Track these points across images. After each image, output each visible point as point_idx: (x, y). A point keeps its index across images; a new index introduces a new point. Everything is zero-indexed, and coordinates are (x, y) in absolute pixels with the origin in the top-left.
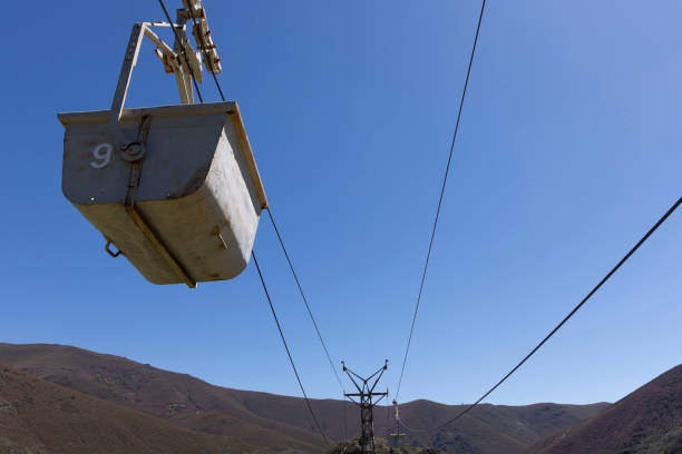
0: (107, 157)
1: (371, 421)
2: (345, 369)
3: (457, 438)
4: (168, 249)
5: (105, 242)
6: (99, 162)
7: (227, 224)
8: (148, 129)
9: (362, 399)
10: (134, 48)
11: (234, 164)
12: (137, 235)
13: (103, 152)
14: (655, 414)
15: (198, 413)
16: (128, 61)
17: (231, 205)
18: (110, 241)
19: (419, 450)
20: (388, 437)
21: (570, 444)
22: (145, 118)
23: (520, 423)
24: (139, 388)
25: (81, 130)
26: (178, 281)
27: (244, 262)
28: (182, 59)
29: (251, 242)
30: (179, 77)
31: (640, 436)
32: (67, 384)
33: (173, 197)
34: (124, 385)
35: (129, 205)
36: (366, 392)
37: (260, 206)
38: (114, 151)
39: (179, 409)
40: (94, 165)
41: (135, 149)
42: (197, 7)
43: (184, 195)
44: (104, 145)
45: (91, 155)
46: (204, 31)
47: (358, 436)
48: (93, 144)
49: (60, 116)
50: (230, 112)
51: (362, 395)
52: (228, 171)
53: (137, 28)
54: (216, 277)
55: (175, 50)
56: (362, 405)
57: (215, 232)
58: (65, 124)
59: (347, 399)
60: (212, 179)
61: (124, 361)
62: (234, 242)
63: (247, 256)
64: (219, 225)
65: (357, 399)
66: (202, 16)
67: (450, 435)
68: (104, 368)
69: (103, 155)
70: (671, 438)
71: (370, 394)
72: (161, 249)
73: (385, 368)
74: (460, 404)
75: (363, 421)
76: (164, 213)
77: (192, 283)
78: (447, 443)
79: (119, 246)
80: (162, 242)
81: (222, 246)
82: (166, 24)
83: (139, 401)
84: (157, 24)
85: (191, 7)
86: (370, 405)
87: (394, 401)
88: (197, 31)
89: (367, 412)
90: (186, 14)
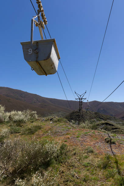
0: (31, 52)
1: (82, 105)
2: (75, 93)
3: (104, 110)
4: (43, 69)
5: (31, 68)
6: (30, 53)
7: (54, 64)
8: (38, 45)
9: (80, 100)
10: (33, 26)
11: (55, 51)
12: (37, 67)
13: (30, 51)
15: (39, 103)
16: (32, 29)
17: (54, 60)
18: (32, 68)
19: (94, 112)
20: (86, 108)
22: (37, 43)
23: (120, 107)
24: (25, 97)
25: (25, 46)
26: (44, 74)
27: (56, 70)
28: (40, 24)
29: (57, 66)
30: (39, 28)
32: (8, 96)
33: (45, 60)
34: (21, 96)
35: (37, 61)
36: (81, 98)
37: (59, 58)
38: (32, 51)
39: (35, 102)
40: (29, 53)
41: (37, 50)
42: (42, 9)
43: (47, 59)
44: (30, 49)
45: (28, 51)
46: (44, 15)
47: (79, 109)
48: (28, 49)
49: (21, 43)
50: (54, 41)
51: (80, 99)
52: (54, 53)
53: (32, 20)
54: (51, 74)
55: (39, 22)
56: (80, 102)
57: (52, 66)
58: (22, 45)
59: (76, 100)
60: (51, 56)
61: (20, 91)
62: (55, 67)
63: (57, 69)
64: (52, 64)
65: (79, 100)
66: (43, 11)
67: (102, 109)
68: (16, 93)
71: (82, 99)
72: (42, 69)
73: (86, 93)
75: (80, 105)
76: (43, 63)
77: (46, 75)
78: (101, 111)
79: (33, 69)
80: (42, 67)
81: (53, 68)
82: (37, 16)
83: (25, 100)
84: (35, 17)
85: (41, 9)
86: (82, 102)
87: (88, 101)
88: (42, 15)
89: (81, 103)
90: (40, 11)
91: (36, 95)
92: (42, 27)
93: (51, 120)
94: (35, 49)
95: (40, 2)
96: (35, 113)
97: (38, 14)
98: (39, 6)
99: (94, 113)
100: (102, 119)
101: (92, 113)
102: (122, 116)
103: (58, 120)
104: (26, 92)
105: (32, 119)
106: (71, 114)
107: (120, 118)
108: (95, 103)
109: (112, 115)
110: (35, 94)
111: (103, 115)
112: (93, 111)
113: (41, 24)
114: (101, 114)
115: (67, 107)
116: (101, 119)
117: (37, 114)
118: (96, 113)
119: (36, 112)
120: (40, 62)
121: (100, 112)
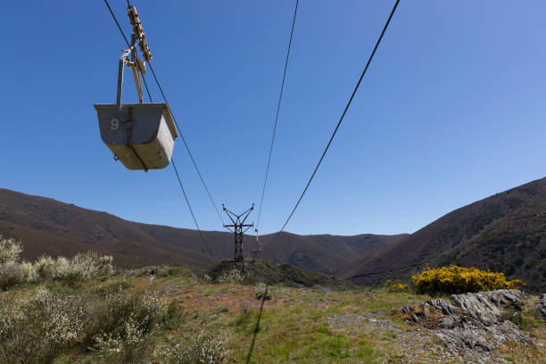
0: (117, 124)
1: (241, 242)
2: (224, 209)
3: (306, 257)
4: (140, 159)
5: (113, 155)
6: (114, 127)
7: (163, 149)
8: (132, 113)
9: (236, 228)
10: (121, 74)
12: (128, 154)
13: (115, 123)
14: (436, 241)
15: (115, 240)
16: (120, 81)
18: (116, 155)
19: (278, 264)
21: (380, 260)
22: (130, 108)
23: (348, 247)
24: (66, 222)
25: (104, 113)
26: (141, 169)
27: (169, 162)
29: (172, 148)
31: (424, 255)
33: (144, 143)
34: (54, 219)
35: (129, 146)
36: (238, 224)
37: (175, 136)
38: (120, 123)
39: (99, 238)
40: (112, 128)
41: (129, 123)
42: (141, 35)
43: (149, 142)
44: (115, 120)
45: (110, 125)
46: (145, 44)
48: (110, 119)
49: (96, 106)
50: (164, 108)
51: (236, 226)
52: (164, 130)
53: (121, 62)
54: (157, 168)
56: (236, 233)
57: (159, 153)
58: (97, 109)
59: (226, 230)
60: (159, 136)
62: (165, 155)
64: (161, 150)
66: (144, 38)
67: (301, 255)
68: (36, 206)
69: (115, 124)
70: (444, 256)
71: (241, 226)
72: (137, 159)
73: (252, 209)
74: (308, 234)
75: (236, 243)
76: (140, 148)
77: (146, 169)
78: (299, 261)
79: (118, 157)
80: (138, 156)
81: (161, 157)
82: (129, 51)
83: (67, 231)
84: (127, 54)
85: (138, 35)
86: (241, 233)
87: (256, 230)
88: (141, 44)
89: (239, 238)
90: (135, 37)
91: (104, 215)
92: (140, 69)
93: (153, 273)
94: (126, 120)
95: (138, 23)
96: (108, 262)
97: (133, 44)
98: (137, 30)
99: (279, 267)
100: (302, 283)
101: (272, 266)
102: (353, 272)
103: (171, 273)
104: (72, 206)
105: (102, 275)
106: (215, 270)
107: (348, 279)
108: (282, 238)
109: (328, 270)
110: (104, 213)
111: (303, 273)
112: (276, 261)
113: (138, 65)
114: (297, 268)
115: (203, 251)
116: (297, 282)
117: (113, 264)
118: (284, 267)
119: (111, 258)
120: (135, 146)
121: (296, 265)
